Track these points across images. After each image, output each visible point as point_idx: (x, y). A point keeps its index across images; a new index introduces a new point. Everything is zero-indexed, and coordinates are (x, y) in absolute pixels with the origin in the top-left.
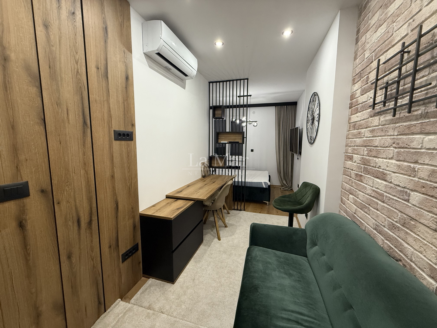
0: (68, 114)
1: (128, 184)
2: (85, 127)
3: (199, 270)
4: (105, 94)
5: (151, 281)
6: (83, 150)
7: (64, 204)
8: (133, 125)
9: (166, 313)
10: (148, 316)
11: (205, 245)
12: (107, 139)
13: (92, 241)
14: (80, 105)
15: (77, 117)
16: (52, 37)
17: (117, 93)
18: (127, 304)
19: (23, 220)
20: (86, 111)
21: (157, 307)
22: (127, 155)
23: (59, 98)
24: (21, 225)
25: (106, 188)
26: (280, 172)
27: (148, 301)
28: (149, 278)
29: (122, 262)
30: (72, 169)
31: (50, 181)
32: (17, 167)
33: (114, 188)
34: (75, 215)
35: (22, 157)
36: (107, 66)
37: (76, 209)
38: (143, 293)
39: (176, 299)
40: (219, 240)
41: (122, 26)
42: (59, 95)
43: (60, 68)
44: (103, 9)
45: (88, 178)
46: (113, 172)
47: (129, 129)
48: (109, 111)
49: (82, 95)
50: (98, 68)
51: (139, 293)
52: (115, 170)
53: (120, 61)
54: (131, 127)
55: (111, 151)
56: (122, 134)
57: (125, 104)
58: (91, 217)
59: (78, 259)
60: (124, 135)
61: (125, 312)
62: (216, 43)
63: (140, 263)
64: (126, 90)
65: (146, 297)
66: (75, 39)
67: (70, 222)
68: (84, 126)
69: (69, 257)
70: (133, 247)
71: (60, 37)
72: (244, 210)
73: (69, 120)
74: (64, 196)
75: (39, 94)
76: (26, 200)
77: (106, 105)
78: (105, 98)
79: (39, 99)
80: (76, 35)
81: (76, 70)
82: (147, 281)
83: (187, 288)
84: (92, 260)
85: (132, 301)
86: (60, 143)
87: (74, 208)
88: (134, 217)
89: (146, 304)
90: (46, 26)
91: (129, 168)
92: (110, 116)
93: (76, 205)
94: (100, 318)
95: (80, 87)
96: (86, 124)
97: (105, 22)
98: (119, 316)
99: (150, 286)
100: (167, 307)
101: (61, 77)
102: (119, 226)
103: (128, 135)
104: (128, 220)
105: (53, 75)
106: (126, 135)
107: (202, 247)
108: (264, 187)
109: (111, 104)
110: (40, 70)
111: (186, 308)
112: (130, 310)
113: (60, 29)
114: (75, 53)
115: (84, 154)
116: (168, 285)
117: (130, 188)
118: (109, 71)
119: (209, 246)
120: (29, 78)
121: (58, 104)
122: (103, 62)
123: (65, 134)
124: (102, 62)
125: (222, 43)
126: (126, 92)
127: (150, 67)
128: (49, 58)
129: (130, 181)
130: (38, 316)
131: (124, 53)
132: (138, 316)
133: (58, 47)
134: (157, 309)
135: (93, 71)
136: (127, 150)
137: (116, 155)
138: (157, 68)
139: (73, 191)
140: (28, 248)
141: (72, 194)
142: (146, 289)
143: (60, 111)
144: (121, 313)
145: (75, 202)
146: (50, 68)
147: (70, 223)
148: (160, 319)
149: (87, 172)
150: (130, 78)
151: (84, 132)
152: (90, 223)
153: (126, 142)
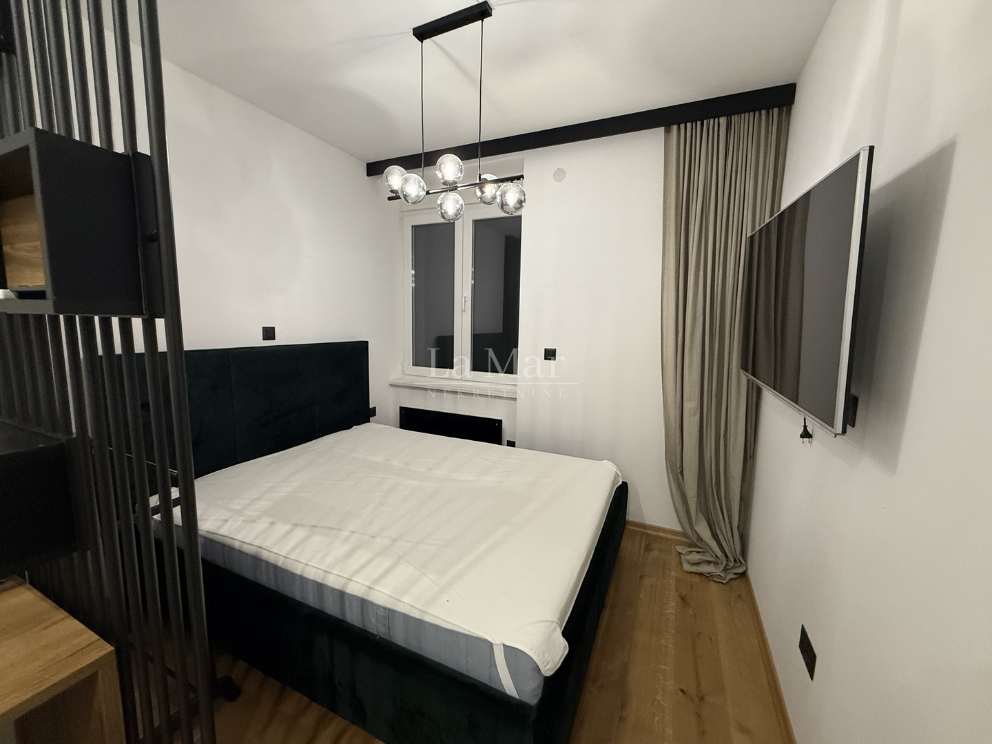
26: (682, 472)
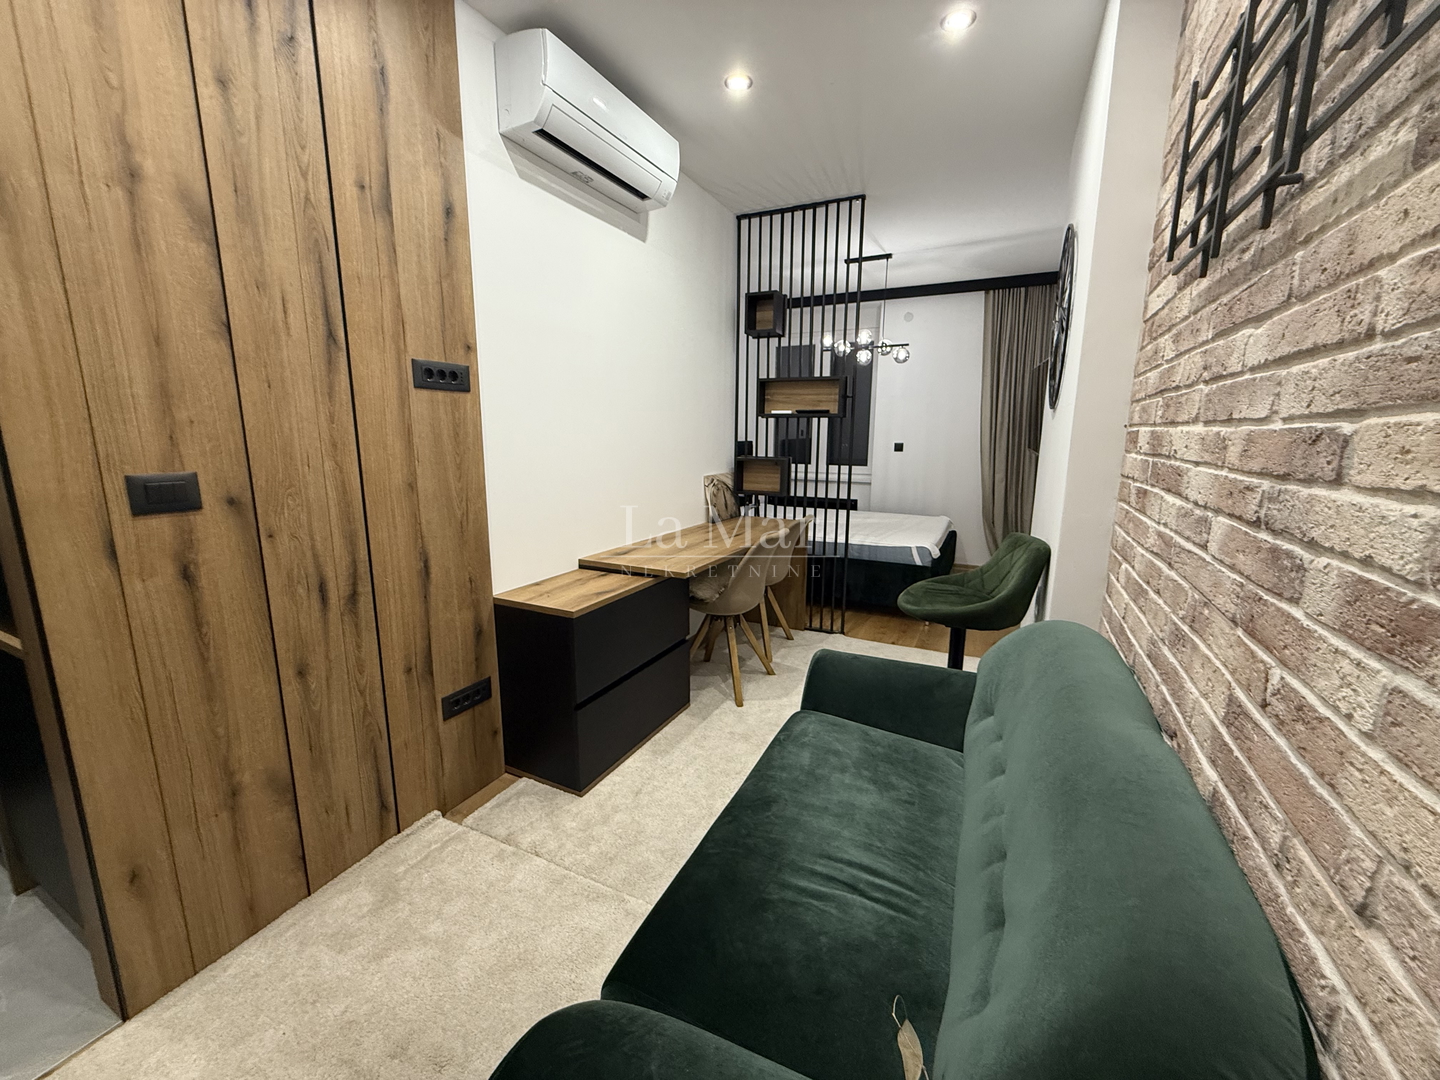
0: (285, 312)
1: (459, 513)
2: (333, 346)
3: (657, 773)
4: (384, 258)
5: (525, 783)
6: (329, 408)
7: (284, 541)
8: (469, 347)
9: (547, 856)
10: (500, 856)
11: (693, 715)
12: (392, 381)
13: (359, 647)
14: (318, 290)
15: (310, 320)
16: (238, 112)
17: (419, 256)
18: (455, 824)
19: (190, 563)
20: (332, 304)
21: (526, 840)
22: (451, 432)
23: (261, 270)
24: (187, 575)
25: (394, 516)
26: (994, 523)
27: (506, 826)
28: (521, 777)
29: (445, 720)
30: (301, 455)
31: (248, 479)
32: (171, 437)
33: (416, 517)
34: (311, 570)
35: (182, 415)
36: (388, 181)
37: (315, 556)
38: (498, 805)
39: (581, 830)
40: (740, 704)
41: (431, 59)
42: (262, 263)
43: (262, 190)
44: (371, 18)
45: (343, 482)
46: (413, 474)
47: (458, 359)
48: (398, 305)
49: (321, 262)
50: (362, 187)
51: (488, 805)
52: (419, 471)
53: (426, 162)
54: (462, 352)
55: (404, 417)
56: (435, 372)
57: (445, 285)
58: (354, 585)
59: (324, 682)
60: (442, 374)
61: (447, 841)
62: (729, 81)
63: (496, 733)
64: (446, 245)
65: (504, 815)
66: (298, 110)
67: (299, 587)
68: (329, 346)
69: (301, 673)
70: (474, 685)
71: (259, 109)
72: (842, 632)
73: (288, 329)
74: (282, 520)
75: (213, 259)
76: (196, 518)
77: (387, 290)
78: (385, 270)
79: (214, 272)
80: (298, 98)
81: (302, 195)
82: (513, 782)
83: (616, 809)
84: (362, 693)
85: (469, 820)
86: (269, 387)
87: (309, 554)
88: (476, 606)
89: (502, 832)
90: (223, 82)
91: (459, 469)
92: (400, 322)
93: (313, 547)
94: (386, 844)
95: (317, 241)
96: (335, 340)
97: (377, 55)
98: (429, 847)
99: (519, 794)
100: (552, 845)
101: (264, 214)
102: (432, 623)
103: (454, 375)
104: (460, 610)
105: (246, 212)
106: (447, 374)
107: (683, 719)
108: (918, 562)
109: (402, 285)
110: (214, 197)
111: (601, 853)
112: (458, 838)
113: (256, 87)
114: (299, 150)
115: (331, 419)
116: (564, 798)
117: (465, 524)
118: (393, 196)
119: (704, 719)
120: (189, 219)
121: (261, 286)
122: (376, 168)
123: (282, 362)
124: (373, 170)
125: (747, 82)
126: (447, 251)
127: (522, 175)
128: (233, 166)
129: (464, 504)
130: (234, 794)
131: (439, 140)
132: (476, 854)
133: (254, 138)
134: (524, 846)
135: (348, 194)
136: (454, 418)
137: (421, 430)
138: (545, 177)
139: (305, 510)
140: (204, 630)
141: (304, 517)
142: (508, 800)
143: (266, 302)
144: (436, 842)
145: (312, 539)
146: (236, 191)
147: (301, 591)
148: (527, 867)
149: (339, 467)
150: (458, 210)
151: (330, 363)
152: (353, 597)
153: (449, 394)
